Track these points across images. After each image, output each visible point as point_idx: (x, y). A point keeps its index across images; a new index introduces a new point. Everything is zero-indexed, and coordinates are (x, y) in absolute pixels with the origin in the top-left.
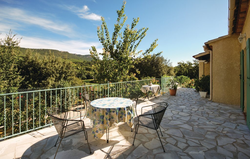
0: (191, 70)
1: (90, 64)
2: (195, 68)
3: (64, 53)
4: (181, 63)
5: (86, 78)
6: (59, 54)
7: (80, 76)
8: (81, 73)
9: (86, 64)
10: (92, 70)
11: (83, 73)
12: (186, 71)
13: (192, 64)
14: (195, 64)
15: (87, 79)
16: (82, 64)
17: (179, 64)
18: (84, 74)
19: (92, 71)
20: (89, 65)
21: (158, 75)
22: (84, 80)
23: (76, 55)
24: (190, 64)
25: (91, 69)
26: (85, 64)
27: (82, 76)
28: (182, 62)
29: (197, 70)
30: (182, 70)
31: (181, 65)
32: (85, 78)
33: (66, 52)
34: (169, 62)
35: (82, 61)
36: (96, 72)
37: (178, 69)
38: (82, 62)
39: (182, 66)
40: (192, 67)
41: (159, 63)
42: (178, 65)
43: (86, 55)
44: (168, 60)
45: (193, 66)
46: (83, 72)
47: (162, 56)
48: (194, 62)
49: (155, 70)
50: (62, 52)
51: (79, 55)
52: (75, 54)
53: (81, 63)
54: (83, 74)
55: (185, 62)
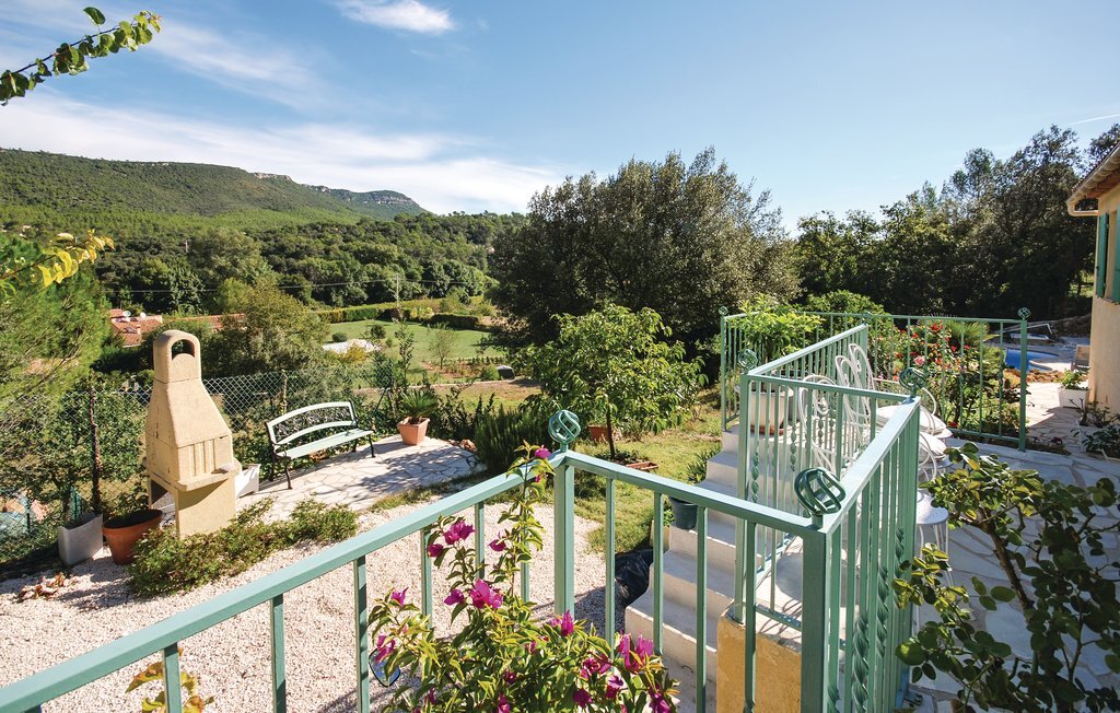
0: (869, 257)
1: (385, 231)
2: (893, 248)
3: (269, 184)
4: (820, 223)
5: (366, 297)
6: (245, 187)
7: (338, 288)
8: (339, 273)
9: (368, 235)
10: (395, 262)
11: (350, 276)
13: (874, 229)
14: (892, 227)
15: (368, 302)
16: (351, 233)
17: (805, 225)
18: (356, 279)
19: (393, 265)
20: (383, 239)
21: (693, 289)
22: (355, 305)
23: (328, 190)
24: (866, 226)
25: (389, 257)
26: (363, 235)
27: (343, 287)
28: (825, 218)
30: (824, 257)
31: (817, 233)
32: (362, 298)
33: (279, 176)
34: (762, 210)
35: (351, 221)
36: (410, 270)
37: (801, 255)
38: (353, 223)
39: (822, 237)
40: (875, 244)
41: (698, 213)
42: (803, 232)
43: (371, 193)
44: (755, 196)
45: (880, 237)
46: (352, 271)
47: (722, 169)
48: (888, 219)
49: (676, 254)
50: (261, 177)
51: (341, 192)
52: (320, 188)
53: (348, 228)
54: (352, 279)
55: (841, 218)
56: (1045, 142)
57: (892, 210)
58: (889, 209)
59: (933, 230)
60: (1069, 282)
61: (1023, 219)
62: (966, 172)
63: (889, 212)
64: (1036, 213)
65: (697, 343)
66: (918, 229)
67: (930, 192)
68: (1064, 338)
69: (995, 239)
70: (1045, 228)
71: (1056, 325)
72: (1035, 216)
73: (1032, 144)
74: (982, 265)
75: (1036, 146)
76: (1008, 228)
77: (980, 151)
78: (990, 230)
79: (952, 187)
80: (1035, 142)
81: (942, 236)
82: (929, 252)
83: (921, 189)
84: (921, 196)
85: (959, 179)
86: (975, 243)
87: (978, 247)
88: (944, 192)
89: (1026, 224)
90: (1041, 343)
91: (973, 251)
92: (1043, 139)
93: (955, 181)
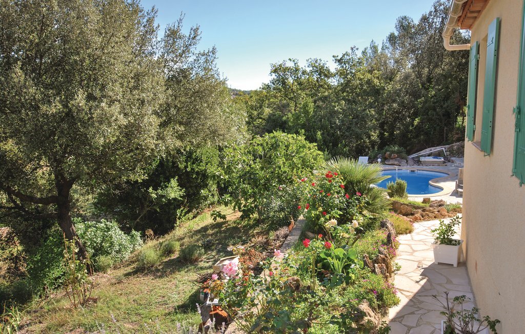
0: (324, 99)
2: (343, 91)
4: (287, 69)
12: (306, 105)
13: (328, 75)
14: (342, 73)
17: (275, 71)
24: (323, 72)
28: (290, 65)
29: (349, 100)
30: (291, 99)
31: (285, 78)
40: (329, 87)
42: (274, 76)
45: (334, 82)
48: (339, 67)
55: (303, 65)
56: (442, 7)
57: (341, 59)
58: (339, 58)
59: (369, 76)
60: (457, 115)
61: (429, 68)
62: (396, 34)
63: (339, 61)
64: (436, 63)
65: (151, 190)
66: (359, 75)
67: (374, 48)
68: (453, 159)
69: (411, 84)
70: (442, 75)
71: (449, 148)
72: (436, 66)
73: (433, 10)
74: (402, 104)
75: (436, 11)
76: (419, 75)
77: (405, 18)
78: (407, 77)
79: (388, 45)
80: (435, 8)
81: (376, 81)
82: (367, 94)
83: (369, 47)
84: (369, 51)
85: (392, 39)
86: (398, 87)
87: (400, 90)
88: (383, 49)
89: (430, 73)
90: (439, 164)
91: (397, 93)
92: (440, 5)
93: (390, 40)
